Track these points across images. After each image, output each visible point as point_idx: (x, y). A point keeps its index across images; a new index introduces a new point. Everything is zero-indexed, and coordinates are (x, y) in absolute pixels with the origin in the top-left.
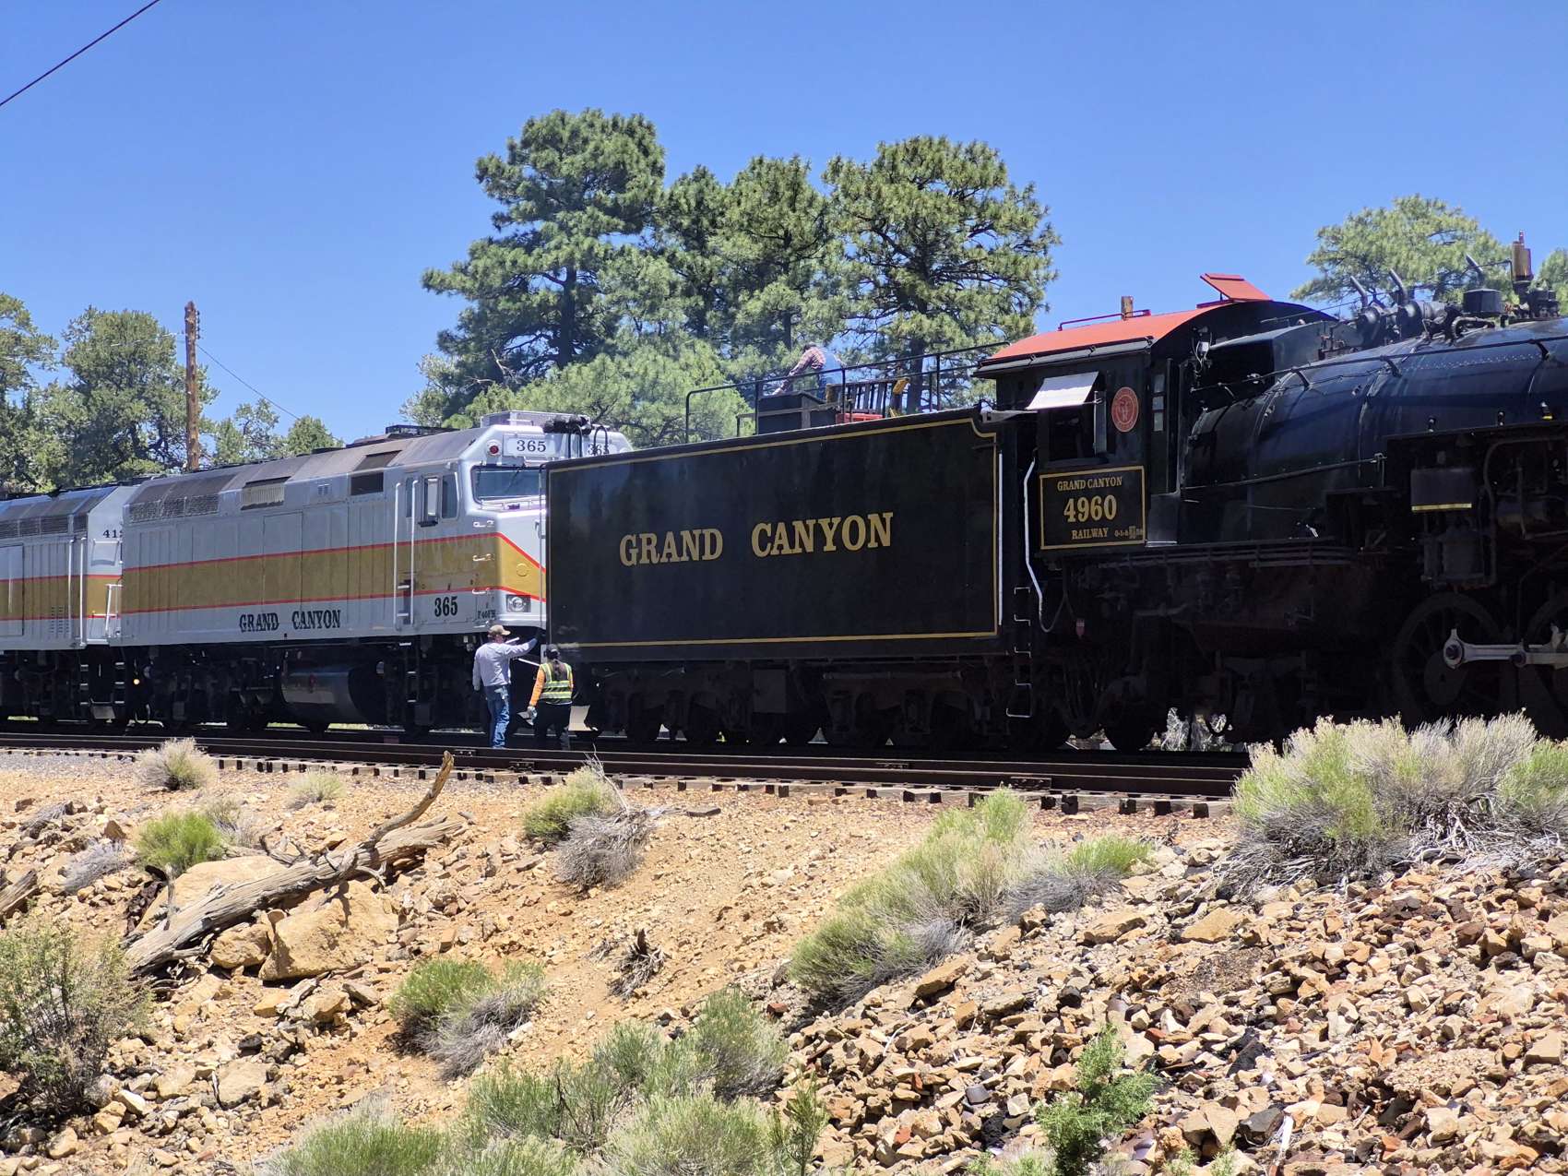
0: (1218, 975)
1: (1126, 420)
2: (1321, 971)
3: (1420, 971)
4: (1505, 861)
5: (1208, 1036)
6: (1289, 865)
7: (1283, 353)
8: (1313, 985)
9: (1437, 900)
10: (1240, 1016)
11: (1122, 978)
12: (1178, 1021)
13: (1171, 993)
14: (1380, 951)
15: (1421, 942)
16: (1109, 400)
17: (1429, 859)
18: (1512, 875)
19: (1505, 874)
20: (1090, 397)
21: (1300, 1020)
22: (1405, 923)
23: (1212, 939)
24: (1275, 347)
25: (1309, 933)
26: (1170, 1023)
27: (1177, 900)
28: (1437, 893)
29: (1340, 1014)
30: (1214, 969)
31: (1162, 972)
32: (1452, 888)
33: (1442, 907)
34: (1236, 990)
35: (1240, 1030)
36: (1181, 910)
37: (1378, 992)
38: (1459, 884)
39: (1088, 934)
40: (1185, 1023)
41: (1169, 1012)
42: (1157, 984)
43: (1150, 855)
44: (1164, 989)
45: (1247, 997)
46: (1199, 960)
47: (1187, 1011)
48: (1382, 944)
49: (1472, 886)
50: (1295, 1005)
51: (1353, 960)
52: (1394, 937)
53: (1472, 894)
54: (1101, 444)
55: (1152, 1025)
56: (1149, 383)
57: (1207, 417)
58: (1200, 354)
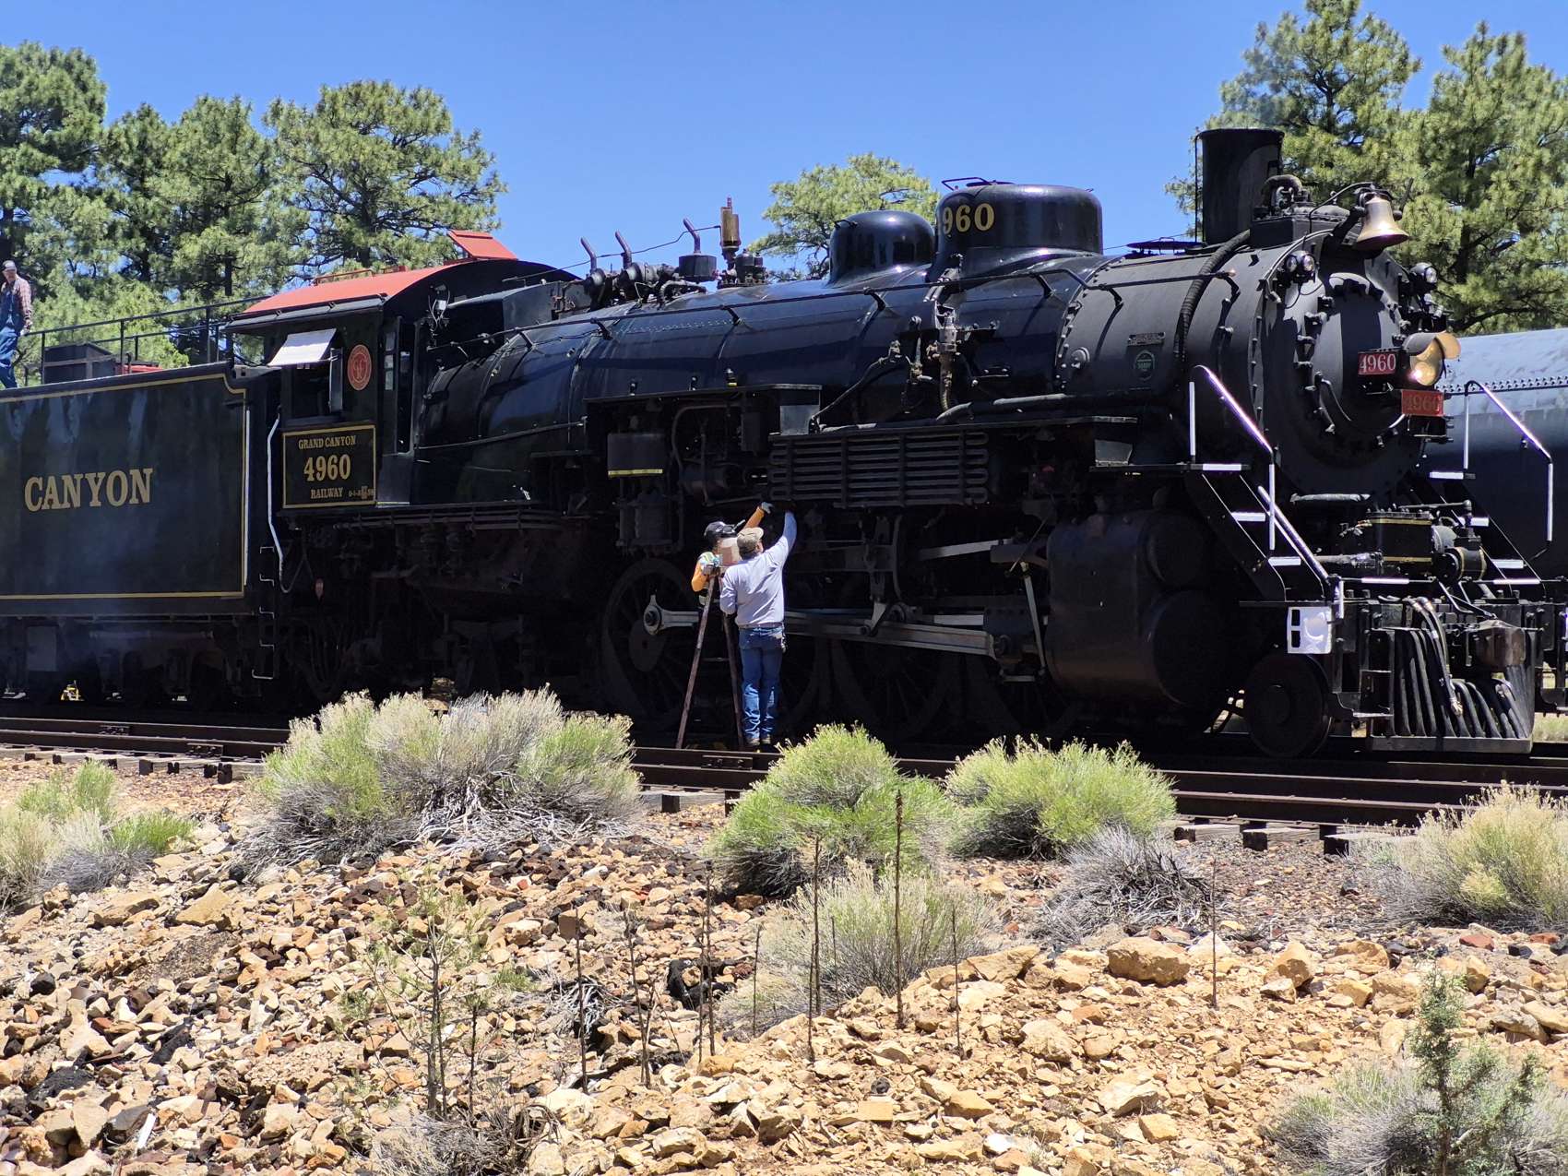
0: (184, 961)
1: (360, 381)
2: (265, 958)
3: (347, 958)
5: (147, 1026)
6: (297, 844)
7: (513, 313)
8: (251, 972)
10: (184, 1004)
11: (100, 964)
12: (132, 1010)
13: (137, 980)
14: (325, 937)
15: (362, 928)
16: (345, 357)
17: (433, 839)
20: (327, 354)
21: (230, 1009)
22: (360, 907)
23: (203, 922)
24: (505, 308)
25: (279, 917)
26: (124, 1012)
27: (194, 880)
29: (262, 1003)
30: (182, 956)
31: (134, 958)
34: (196, 977)
35: (179, 1019)
36: (194, 890)
37: (305, 980)
39: (97, 916)
40: (137, 1011)
41: (124, 1001)
42: (127, 970)
43: (195, 832)
44: (132, 976)
45: (200, 985)
46: (174, 945)
47: (142, 1000)
48: (328, 929)
50: (234, 991)
51: (295, 947)
54: (337, 402)
55: (108, 1015)
56: (382, 340)
57: (443, 375)
58: (437, 313)
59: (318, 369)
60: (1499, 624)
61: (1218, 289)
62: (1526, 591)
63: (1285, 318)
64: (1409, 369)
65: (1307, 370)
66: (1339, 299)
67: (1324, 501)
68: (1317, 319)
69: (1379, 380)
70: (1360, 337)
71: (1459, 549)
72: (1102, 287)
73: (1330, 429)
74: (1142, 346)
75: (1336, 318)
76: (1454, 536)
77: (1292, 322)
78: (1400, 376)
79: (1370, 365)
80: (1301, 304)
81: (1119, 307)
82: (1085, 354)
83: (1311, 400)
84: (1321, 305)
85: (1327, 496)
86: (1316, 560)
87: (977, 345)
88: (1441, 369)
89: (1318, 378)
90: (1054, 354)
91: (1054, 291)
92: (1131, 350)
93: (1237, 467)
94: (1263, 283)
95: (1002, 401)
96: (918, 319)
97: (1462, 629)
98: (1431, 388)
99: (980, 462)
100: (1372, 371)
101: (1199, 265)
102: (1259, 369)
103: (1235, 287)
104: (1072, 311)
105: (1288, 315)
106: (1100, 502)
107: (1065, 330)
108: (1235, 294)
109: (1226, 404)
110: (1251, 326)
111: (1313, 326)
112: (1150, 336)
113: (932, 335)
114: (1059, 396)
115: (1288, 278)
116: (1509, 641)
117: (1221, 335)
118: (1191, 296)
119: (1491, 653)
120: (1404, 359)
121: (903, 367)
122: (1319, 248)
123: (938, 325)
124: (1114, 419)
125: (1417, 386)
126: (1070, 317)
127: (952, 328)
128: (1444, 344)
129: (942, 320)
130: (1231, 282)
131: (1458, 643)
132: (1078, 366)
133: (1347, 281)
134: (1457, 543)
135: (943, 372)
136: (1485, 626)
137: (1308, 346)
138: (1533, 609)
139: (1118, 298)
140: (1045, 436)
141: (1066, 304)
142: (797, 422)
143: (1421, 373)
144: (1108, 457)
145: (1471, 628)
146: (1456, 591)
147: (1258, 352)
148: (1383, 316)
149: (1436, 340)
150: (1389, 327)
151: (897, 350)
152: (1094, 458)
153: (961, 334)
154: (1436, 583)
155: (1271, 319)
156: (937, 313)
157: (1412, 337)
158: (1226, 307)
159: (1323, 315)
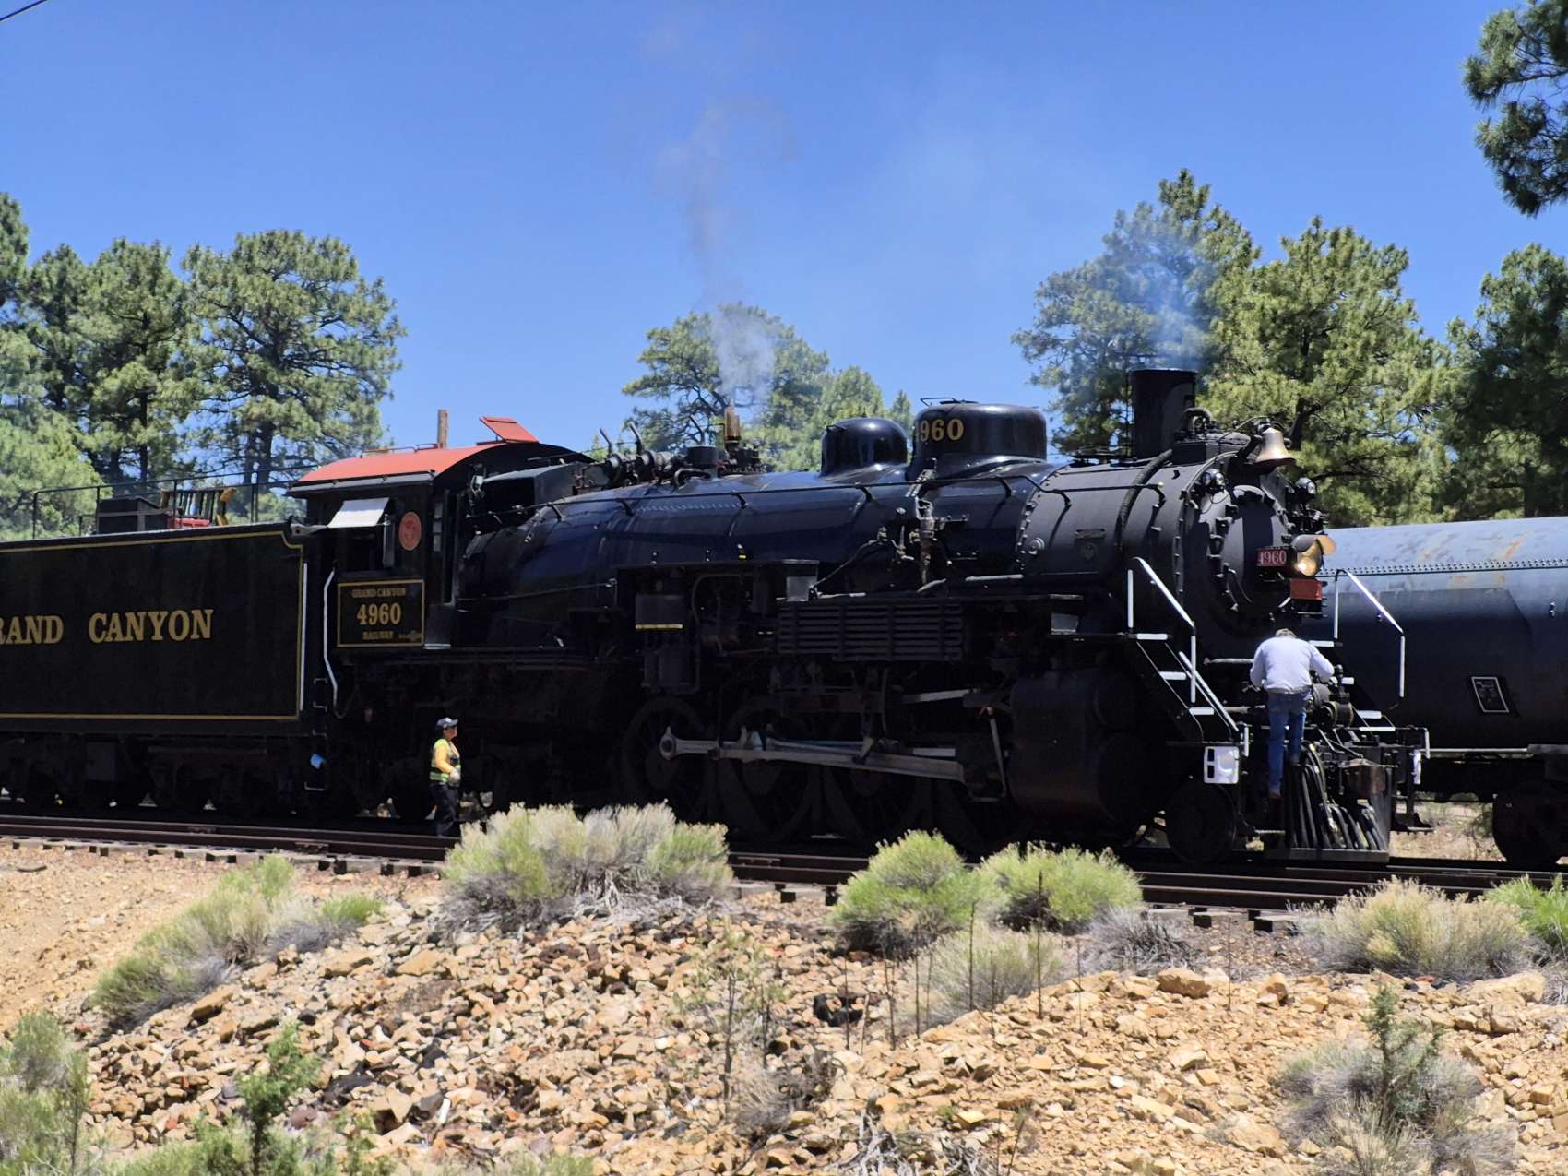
0: (418, 1000)
1: (410, 538)
2: (490, 996)
3: (558, 996)
4: (635, 917)
5: (405, 1045)
6: (483, 917)
7: (541, 490)
8: (482, 1007)
9: (582, 944)
10: (430, 1030)
11: (348, 1002)
12: (385, 1034)
13: (382, 1014)
14: (534, 982)
15: (563, 976)
16: (397, 523)
18: (638, 926)
19: (632, 926)
20: (382, 520)
21: (470, 1032)
23: (419, 974)
24: (536, 484)
26: (378, 1035)
27: (399, 944)
28: (582, 940)
29: (499, 1027)
31: (378, 997)
32: (594, 936)
33: (583, 950)
34: (430, 1010)
35: (428, 1040)
36: (401, 951)
37: (527, 1011)
38: (599, 933)
39: (326, 970)
40: (390, 1035)
41: (379, 1028)
42: (373, 1007)
43: (383, 909)
44: (378, 1010)
45: (437, 1016)
46: (404, 989)
47: (392, 1027)
48: (535, 976)
49: (608, 935)
50: (469, 1021)
51: (513, 988)
52: (545, 971)
53: (607, 940)
54: (389, 559)
55: (366, 1038)
56: (431, 511)
57: (479, 538)
58: (475, 486)
59: (376, 530)
60: (1365, 762)
61: (1147, 498)
62: (1384, 737)
63: (1201, 521)
64: (1296, 561)
65: (1217, 561)
66: (1242, 507)
67: (1231, 664)
68: (1225, 522)
69: (1272, 571)
70: (1258, 537)
71: (1333, 703)
72: (1056, 491)
73: (1235, 607)
74: (1087, 539)
75: (1240, 522)
76: (1329, 692)
77: (1205, 524)
78: (1289, 570)
79: (1266, 559)
80: (1214, 509)
81: (1068, 507)
82: (1040, 543)
83: (1220, 585)
84: (1228, 511)
85: (1232, 660)
86: (1224, 710)
87: (949, 533)
88: (1320, 563)
89: (1226, 568)
90: (1015, 544)
91: (1014, 491)
92: (1079, 542)
93: (1163, 637)
94: (1184, 493)
95: (972, 578)
96: (902, 510)
97: (1336, 765)
98: (1313, 577)
99: (955, 627)
100: (1268, 564)
101: (1131, 476)
102: (1181, 560)
103: (1162, 496)
104: (1030, 508)
105: (1202, 519)
106: (1054, 662)
107: (1024, 523)
108: (1162, 502)
109: (1156, 586)
110: (1175, 526)
111: (1222, 528)
112: (1094, 530)
113: (914, 524)
114: (1019, 576)
115: (1203, 490)
116: (1373, 774)
117: (1151, 533)
118: (1127, 502)
119: (1359, 783)
120: (1292, 555)
121: (888, 548)
122: (1226, 467)
123: (918, 516)
124: (1066, 597)
125: (1301, 575)
126: (1027, 513)
127: (931, 519)
128: (1323, 544)
129: (923, 513)
130: (1159, 492)
131: (1333, 775)
132: (1034, 553)
133: (1248, 493)
134: (1332, 698)
135: (923, 554)
136: (1354, 763)
137: (1218, 543)
138: (1389, 750)
139: (1067, 500)
140: (1010, 609)
141: (1023, 503)
142: (800, 591)
143: (1305, 566)
144: (1062, 628)
145: (1343, 765)
146: (1331, 736)
147: (1180, 546)
148: (1275, 520)
149: (1317, 541)
150: (1279, 528)
151: (884, 535)
152: (1050, 626)
153: (937, 523)
154: (1316, 730)
155: (1190, 522)
156: (918, 507)
157: (1299, 538)
158: (1156, 511)
159: (1229, 519)
